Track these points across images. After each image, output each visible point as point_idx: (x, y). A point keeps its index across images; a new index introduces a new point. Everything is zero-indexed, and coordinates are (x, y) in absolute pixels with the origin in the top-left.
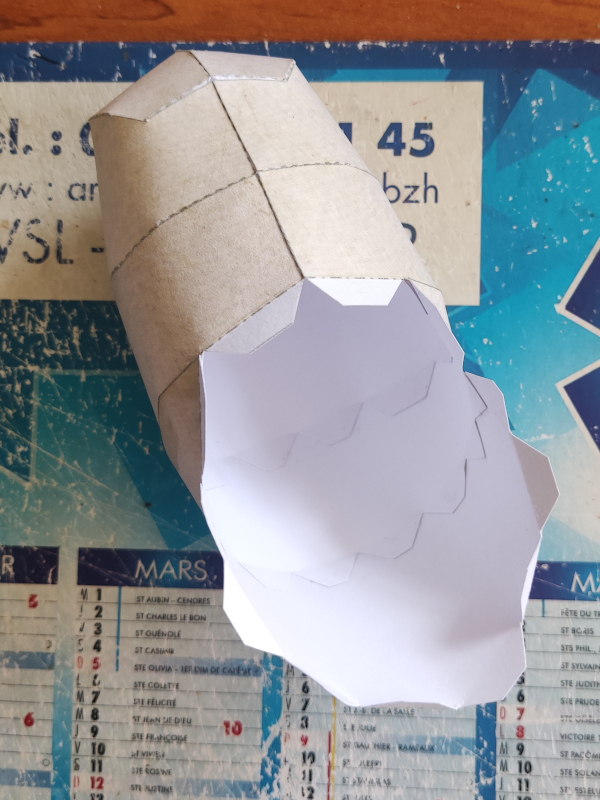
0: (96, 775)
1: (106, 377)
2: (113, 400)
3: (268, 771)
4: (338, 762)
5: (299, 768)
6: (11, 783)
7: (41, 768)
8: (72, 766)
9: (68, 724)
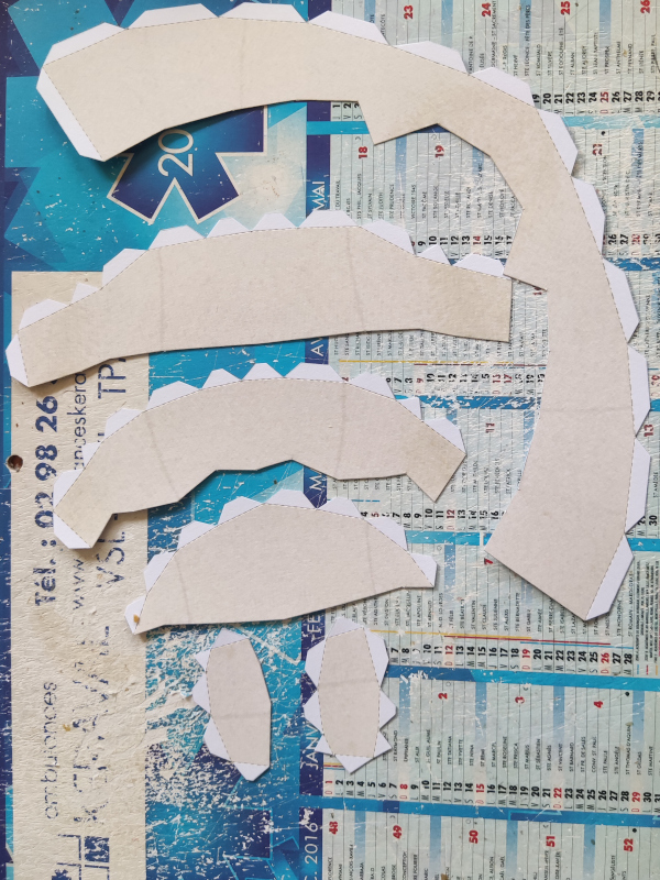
0: (445, 514)
1: (196, 510)
2: (210, 506)
3: (439, 403)
4: (432, 359)
5: (437, 383)
6: (454, 571)
7: (443, 551)
8: (440, 530)
9: (414, 533)
